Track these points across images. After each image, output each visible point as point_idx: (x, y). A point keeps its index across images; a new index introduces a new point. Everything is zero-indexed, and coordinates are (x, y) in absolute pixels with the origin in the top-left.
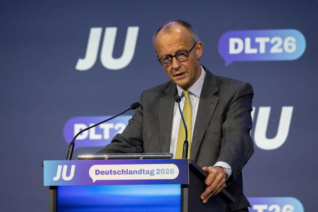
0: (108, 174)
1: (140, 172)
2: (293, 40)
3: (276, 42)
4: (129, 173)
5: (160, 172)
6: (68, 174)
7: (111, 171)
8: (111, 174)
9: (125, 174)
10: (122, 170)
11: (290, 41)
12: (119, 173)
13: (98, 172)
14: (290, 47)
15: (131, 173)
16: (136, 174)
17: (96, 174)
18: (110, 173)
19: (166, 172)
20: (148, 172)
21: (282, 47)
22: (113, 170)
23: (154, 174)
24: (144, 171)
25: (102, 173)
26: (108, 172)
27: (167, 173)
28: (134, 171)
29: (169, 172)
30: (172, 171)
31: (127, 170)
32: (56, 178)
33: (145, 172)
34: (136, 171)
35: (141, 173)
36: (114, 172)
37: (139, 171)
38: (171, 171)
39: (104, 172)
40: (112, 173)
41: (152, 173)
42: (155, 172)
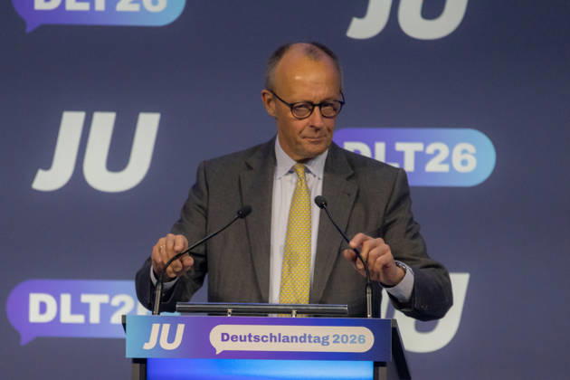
0: (245, 340)
1: (303, 339)
2: (471, 148)
3: (437, 152)
4: (283, 341)
5: (340, 340)
6: (171, 339)
7: (250, 336)
8: (250, 341)
9: (275, 341)
10: (271, 334)
11: (464, 152)
12: (265, 339)
13: (225, 337)
14: (464, 163)
15: (287, 339)
16: (296, 341)
17: (223, 340)
18: (247, 338)
19: (350, 339)
20: (317, 340)
21: (448, 160)
22: (253, 335)
23: (328, 344)
24: (310, 337)
25: (234, 338)
26: (245, 337)
27: (352, 342)
28: (292, 337)
29: (356, 340)
30: (362, 339)
31: (280, 335)
32: (149, 346)
33: (312, 340)
34: (296, 337)
35: (305, 341)
36: (255, 337)
37: (301, 337)
38: (360, 339)
39: (237, 337)
40: (252, 339)
41: (325, 341)
42: (331, 340)
